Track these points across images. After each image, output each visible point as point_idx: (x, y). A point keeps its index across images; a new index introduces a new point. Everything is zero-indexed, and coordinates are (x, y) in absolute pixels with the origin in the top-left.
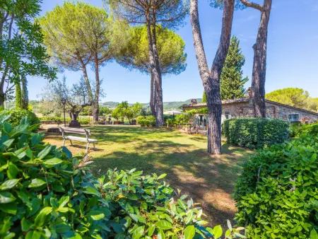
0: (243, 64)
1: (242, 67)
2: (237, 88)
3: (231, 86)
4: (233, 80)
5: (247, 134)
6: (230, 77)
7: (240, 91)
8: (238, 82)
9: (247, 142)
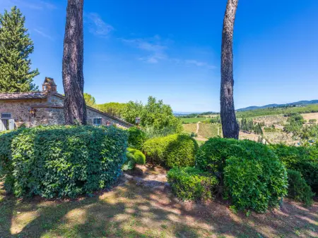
0: (31, 51)
1: (30, 55)
2: (23, 81)
3: (12, 76)
4: (16, 68)
5: (64, 166)
6: (11, 63)
7: (27, 86)
8: (24, 73)
9: (63, 186)
